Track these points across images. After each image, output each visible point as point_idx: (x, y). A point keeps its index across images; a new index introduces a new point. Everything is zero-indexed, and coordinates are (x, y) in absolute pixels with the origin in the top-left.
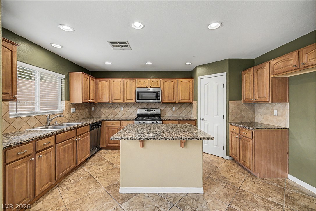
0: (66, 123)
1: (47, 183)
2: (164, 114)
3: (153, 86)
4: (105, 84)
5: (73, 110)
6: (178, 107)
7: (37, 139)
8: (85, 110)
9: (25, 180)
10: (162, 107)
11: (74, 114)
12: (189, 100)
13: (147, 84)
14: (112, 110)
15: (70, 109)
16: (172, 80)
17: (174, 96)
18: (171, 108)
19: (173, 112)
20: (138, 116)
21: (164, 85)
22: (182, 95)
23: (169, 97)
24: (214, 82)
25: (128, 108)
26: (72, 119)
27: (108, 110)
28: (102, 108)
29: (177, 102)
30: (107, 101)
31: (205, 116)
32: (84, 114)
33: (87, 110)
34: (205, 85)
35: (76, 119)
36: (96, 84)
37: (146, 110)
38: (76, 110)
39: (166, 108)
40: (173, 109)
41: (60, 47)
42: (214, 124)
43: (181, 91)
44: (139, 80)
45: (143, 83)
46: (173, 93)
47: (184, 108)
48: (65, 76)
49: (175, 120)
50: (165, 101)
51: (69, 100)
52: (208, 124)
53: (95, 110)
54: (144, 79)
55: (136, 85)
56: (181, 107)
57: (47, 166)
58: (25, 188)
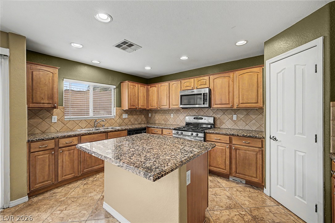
0: (110, 127)
1: (71, 174)
2: (220, 124)
3: (200, 86)
4: (154, 89)
5: (125, 116)
6: (242, 115)
7: (59, 138)
8: (140, 116)
9: (47, 167)
10: (218, 114)
11: (126, 120)
12: (257, 103)
13: (193, 84)
14: (164, 117)
15: (122, 115)
16: (226, 75)
17: (229, 98)
18: (232, 116)
19: (234, 121)
20: (186, 125)
21: (215, 83)
22: (243, 95)
23: (221, 99)
24: (295, 66)
25: (178, 115)
26: (124, 124)
27: (161, 116)
28: (156, 114)
29: (235, 107)
30: (155, 107)
31: (278, 132)
32: (139, 119)
33: (143, 116)
34: (278, 73)
35: (129, 123)
36: (148, 91)
37: (194, 118)
38: (129, 116)
39: (223, 116)
40: (235, 117)
41: (99, 63)
42: (296, 151)
43: (240, 90)
44: (184, 80)
45: (188, 84)
46: (227, 94)
47: (254, 117)
48: (115, 86)
49: (225, 135)
50: (216, 105)
51: (121, 107)
52: (284, 148)
53: (151, 115)
54: (190, 79)
55: (181, 87)
56: (247, 114)
57: (70, 160)
58: (47, 173)
